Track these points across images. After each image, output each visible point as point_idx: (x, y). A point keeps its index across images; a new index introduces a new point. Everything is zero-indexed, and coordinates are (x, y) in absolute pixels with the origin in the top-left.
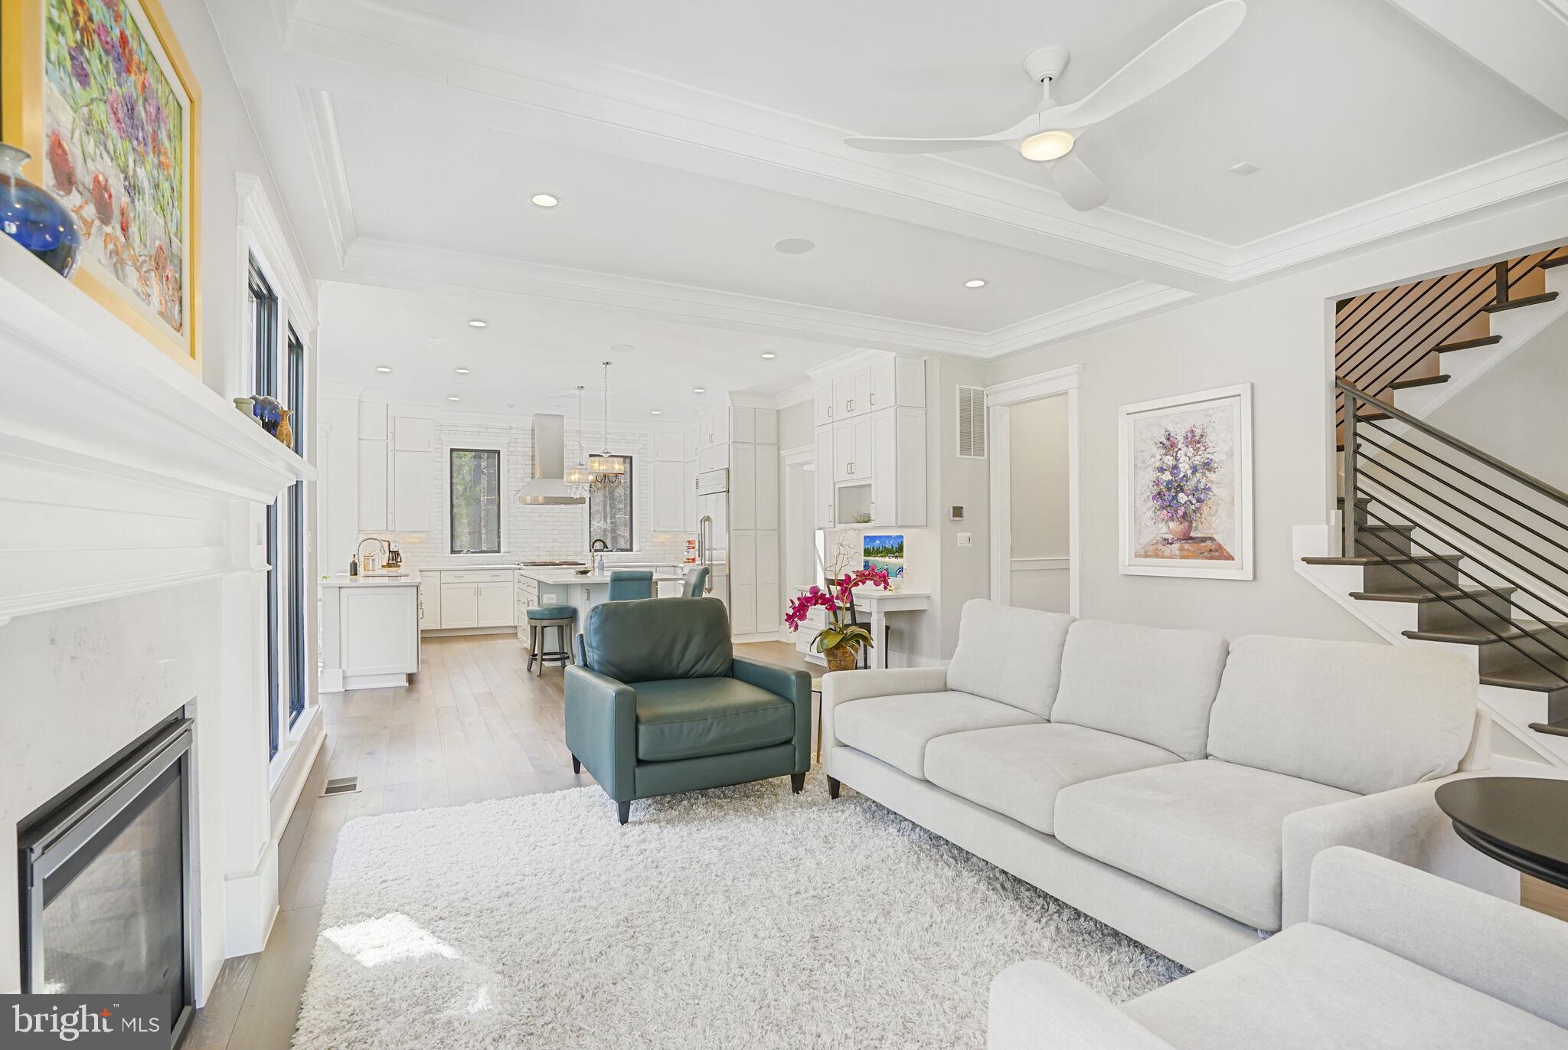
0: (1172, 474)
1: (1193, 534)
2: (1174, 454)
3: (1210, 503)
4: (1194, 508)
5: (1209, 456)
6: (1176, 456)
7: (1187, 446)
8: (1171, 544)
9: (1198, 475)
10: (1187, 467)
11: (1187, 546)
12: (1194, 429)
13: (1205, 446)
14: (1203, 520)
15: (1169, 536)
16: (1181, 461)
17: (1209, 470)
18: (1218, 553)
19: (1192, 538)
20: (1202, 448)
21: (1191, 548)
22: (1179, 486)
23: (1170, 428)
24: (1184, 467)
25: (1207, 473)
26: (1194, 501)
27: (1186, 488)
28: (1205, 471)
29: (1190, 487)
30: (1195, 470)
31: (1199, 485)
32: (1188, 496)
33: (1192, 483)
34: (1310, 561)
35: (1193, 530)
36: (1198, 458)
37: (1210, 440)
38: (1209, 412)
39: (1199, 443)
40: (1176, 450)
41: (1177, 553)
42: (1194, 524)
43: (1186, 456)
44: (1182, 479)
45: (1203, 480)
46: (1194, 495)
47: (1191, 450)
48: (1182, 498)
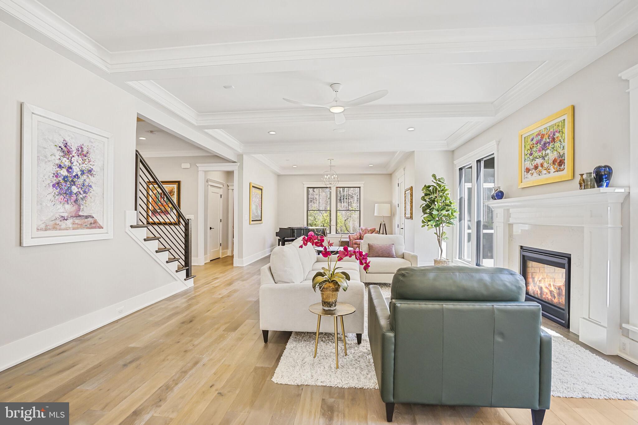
0: (68, 171)
1: (81, 213)
2: (70, 159)
3: (91, 194)
4: (82, 197)
5: (91, 166)
6: (71, 160)
7: (78, 156)
8: (66, 220)
9: (85, 177)
10: (78, 170)
11: (77, 221)
12: (83, 147)
13: (89, 160)
14: (87, 205)
15: (65, 215)
16: (74, 164)
17: (91, 175)
18: (95, 225)
19: (80, 216)
20: (87, 160)
21: (80, 223)
22: (72, 181)
23: (67, 139)
24: (76, 170)
25: (90, 176)
26: (82, 192)
27: (76, 183)
28: (89, 175)
29: (79, 183)
30: (83, 173)
31: (85, 183)
32: (78, 188)
33: (80, 182)
34: (132, 227)
35: (81, 210)
36: (84, 165)
37: (91, 156)
38: (92, 140)
39: (85, 156)
40: (71, 156)
41: (71, 226)
42: (82, 207)
43: (78, 162)
44: (75, 176)
45: (87, 180)
46: (82, 188)
47: (81, 159)
48: (74, 189)
